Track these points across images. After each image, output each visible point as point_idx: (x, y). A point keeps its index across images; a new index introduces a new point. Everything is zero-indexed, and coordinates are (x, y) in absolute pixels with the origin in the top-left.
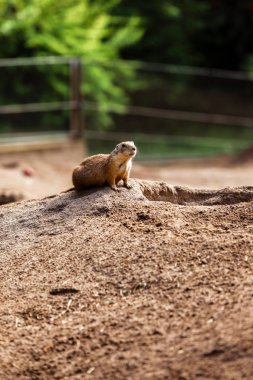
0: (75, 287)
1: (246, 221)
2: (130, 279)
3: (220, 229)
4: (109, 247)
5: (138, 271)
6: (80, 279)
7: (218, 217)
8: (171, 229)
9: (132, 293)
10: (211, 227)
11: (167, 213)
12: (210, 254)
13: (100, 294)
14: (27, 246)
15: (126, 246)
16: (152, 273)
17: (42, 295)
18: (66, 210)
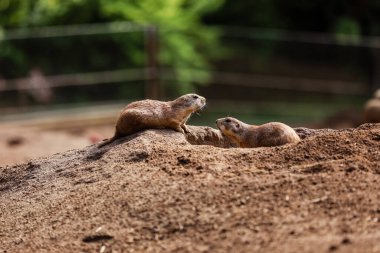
0: (109, 233)
1: (291, 161)
2: (166, 223)
3: (263, 170)
4: (147, 192)
5: (175, 214)
6: (115, 225)
7: (262, 159)
8: (211, 172)
9: (168, 237)
10: (254, 169)
11: (209, 157)
12: (250, 195)
13: (135, 240)
14: (62, 195)
15: (163, 190)
16: (189, 216)
17: (75, 242)
18: (105, 157)
